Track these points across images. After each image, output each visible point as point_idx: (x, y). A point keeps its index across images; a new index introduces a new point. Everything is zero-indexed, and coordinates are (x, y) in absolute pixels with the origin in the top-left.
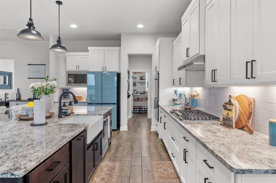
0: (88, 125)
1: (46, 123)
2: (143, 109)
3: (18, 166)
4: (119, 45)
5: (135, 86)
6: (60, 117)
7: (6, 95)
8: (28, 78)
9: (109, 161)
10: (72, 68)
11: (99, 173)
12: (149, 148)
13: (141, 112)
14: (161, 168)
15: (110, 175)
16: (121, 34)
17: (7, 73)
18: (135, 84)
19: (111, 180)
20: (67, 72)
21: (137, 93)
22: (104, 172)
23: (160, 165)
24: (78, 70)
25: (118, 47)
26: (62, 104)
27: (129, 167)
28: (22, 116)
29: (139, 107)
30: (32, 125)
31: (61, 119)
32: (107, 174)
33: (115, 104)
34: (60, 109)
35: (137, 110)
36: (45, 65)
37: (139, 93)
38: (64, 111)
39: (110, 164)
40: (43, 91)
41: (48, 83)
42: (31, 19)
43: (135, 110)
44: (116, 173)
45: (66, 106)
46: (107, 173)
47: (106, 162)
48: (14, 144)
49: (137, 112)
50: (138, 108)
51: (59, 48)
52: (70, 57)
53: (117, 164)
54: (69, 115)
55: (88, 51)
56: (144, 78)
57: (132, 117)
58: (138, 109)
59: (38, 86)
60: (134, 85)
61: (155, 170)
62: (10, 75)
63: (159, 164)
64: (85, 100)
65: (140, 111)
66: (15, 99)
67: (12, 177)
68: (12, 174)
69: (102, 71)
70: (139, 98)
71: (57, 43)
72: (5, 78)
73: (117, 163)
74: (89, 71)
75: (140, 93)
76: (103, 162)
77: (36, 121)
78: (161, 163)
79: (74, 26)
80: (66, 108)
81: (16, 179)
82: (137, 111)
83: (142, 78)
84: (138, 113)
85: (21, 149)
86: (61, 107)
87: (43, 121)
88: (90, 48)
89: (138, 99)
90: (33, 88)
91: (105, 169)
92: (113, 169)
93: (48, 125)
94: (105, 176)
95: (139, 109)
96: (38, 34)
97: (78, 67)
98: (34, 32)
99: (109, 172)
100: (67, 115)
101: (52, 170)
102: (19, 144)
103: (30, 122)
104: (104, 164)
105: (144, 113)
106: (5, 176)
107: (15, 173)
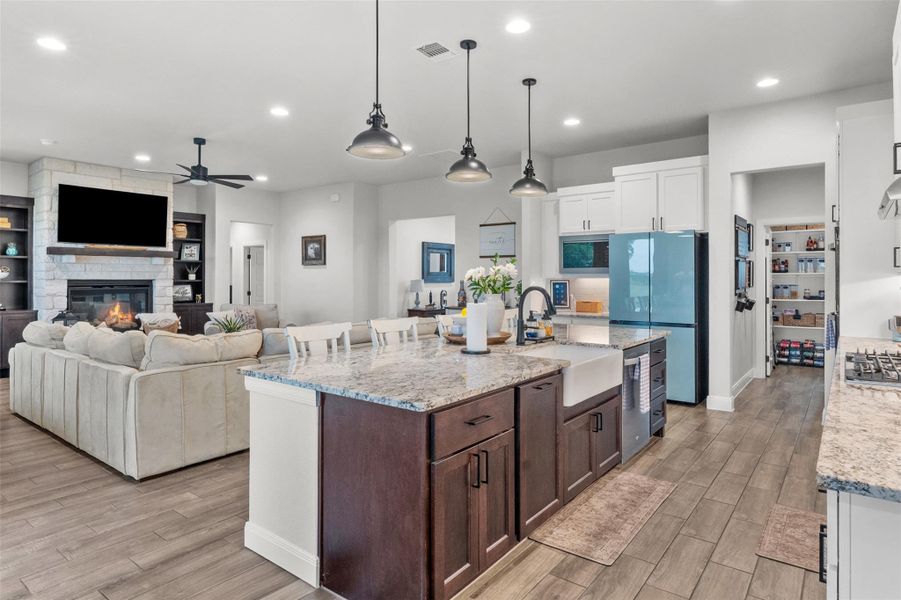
0: (569, 364)
1: (488, 352)
2: (817, 351)
3: (421, 397)
4: (704, 150)
5: (786, 271)
6: (520, 342)
7: (443, 295)
8: (481, 257)
9: (644, 474)
10: (573, 227)
11: (608, 493)
12: (784, 469)
13: (811, 362)
14: (796, 526)
15: (634, 505)
16: (707, 117)
17: (445, 247)
18: (779, 266)
19: (631, 513)
20: (561, 238)
21: (794, 295)
22: (620, 493)
23: (801, 521)
24: (587, 232)
25: (699, 157)
26: (526, 316)
27: (693, 501)
28: (453, 335)
29: (802, 345)
30: (464, 352)
31: (520, 348)
32: (627, 500)
33: (688, 326)
34: (521, 327)
35: (793, 353)
36: (514, 223)
37: (801, 293)
38: (529, 330)
39: (644, 481)
40: (489, 285)
41: (497, 268)
42: (468, 140)
43: (787, 353)
44: (652, 503)
45: (535, 320)
46: (626, 497)
47: (632, 475)
48: (426, 374)
49: (794, 360)
50: (796, 349)
51: (528, 186)
52: (569, 199)
53: (662, 487)
54: (542, 341)
55: (612, 179)
56: (821, 245)
57: (769, 374)
58: (798, 353)
59: (480, 275)
60: (774, 266)
61: (775, 527)
62: (450, 250)
63: (796, 515)
64: (607, 313)
65: (808, 358)
66: (456, 305)
67: (412, 409)
68: (412, 406)
69: (652, 231)
70: (801, 313)
71: (524, 176)
72: (442, 257)
73: (663, 483)
74: (616, 232)
75: (805, 298)
76: (625, 473)
77: (470, 347)
78: (805, 516)
79: (572, 122)
80: (533, 324)
81: (415, 412)
82: (796, 356)
83: (812, 245)
84: (796, 364)
85: (432, 382)
86: (522, 322)
87: (484, 347)
88: (616, 171)
89: (797, 316)
90: (471, 278)
91: (626, 488)
92: (645, 492)
93: (491, 355)
94: (621, 501)
95: (802, 352)
96: (482, 167)
97: (587, 224)
98: (474, 165)
99: (634, 498)
100: (537, 342)
101: (473, 424)
102: (433, 375)
103: (461, 347)
104: (626, 477)
105: (813, 366)
106: (404, 407)
107: (416, 404)
